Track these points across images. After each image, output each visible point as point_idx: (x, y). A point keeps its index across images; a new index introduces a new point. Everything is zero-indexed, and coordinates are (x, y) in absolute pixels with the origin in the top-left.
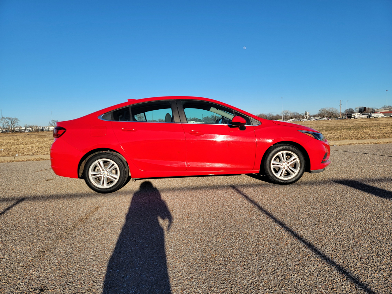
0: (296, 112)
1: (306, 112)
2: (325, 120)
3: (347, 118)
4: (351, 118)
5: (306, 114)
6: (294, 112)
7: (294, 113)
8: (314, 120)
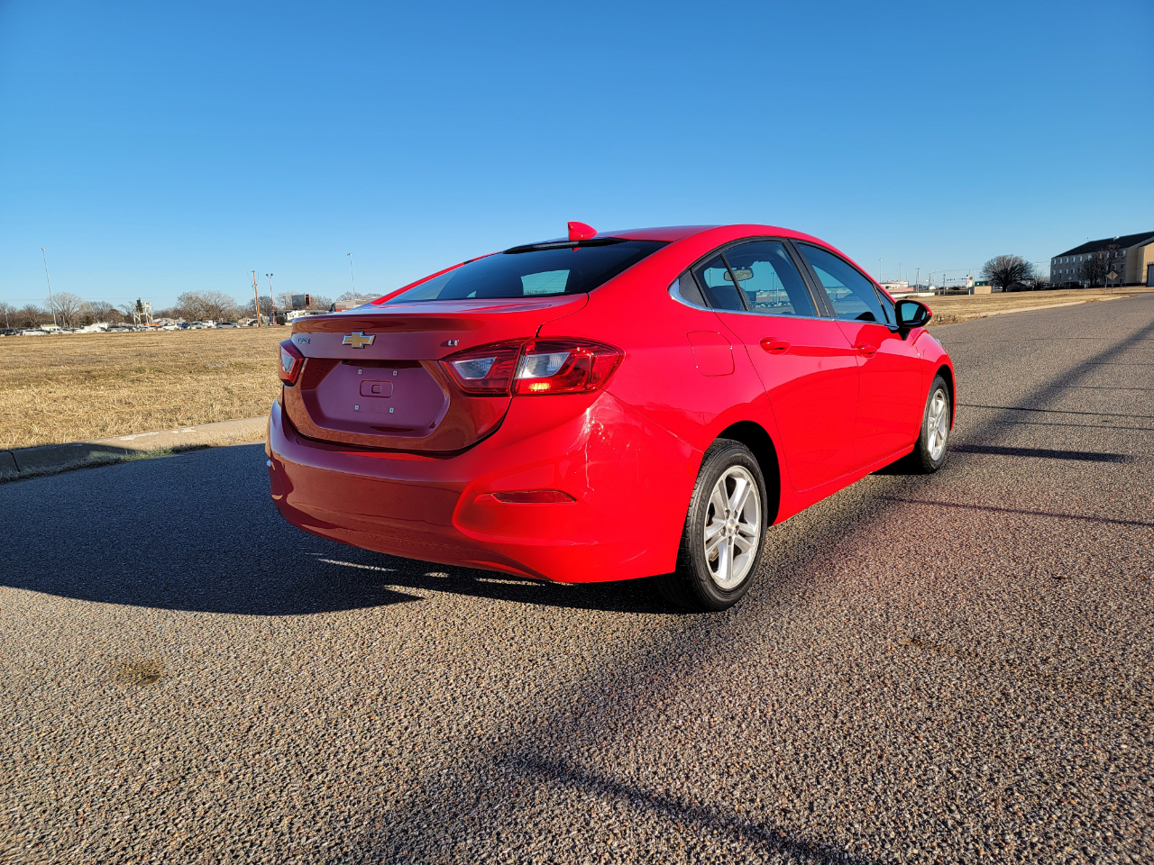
0: (100, 301)
1: (139, 301)
2: (209, 327)
3: (275, 323)
4: (286, 324)
5: (139, 307)
6: (93, 301)
7: (95, 303)
8: (176, 326)
